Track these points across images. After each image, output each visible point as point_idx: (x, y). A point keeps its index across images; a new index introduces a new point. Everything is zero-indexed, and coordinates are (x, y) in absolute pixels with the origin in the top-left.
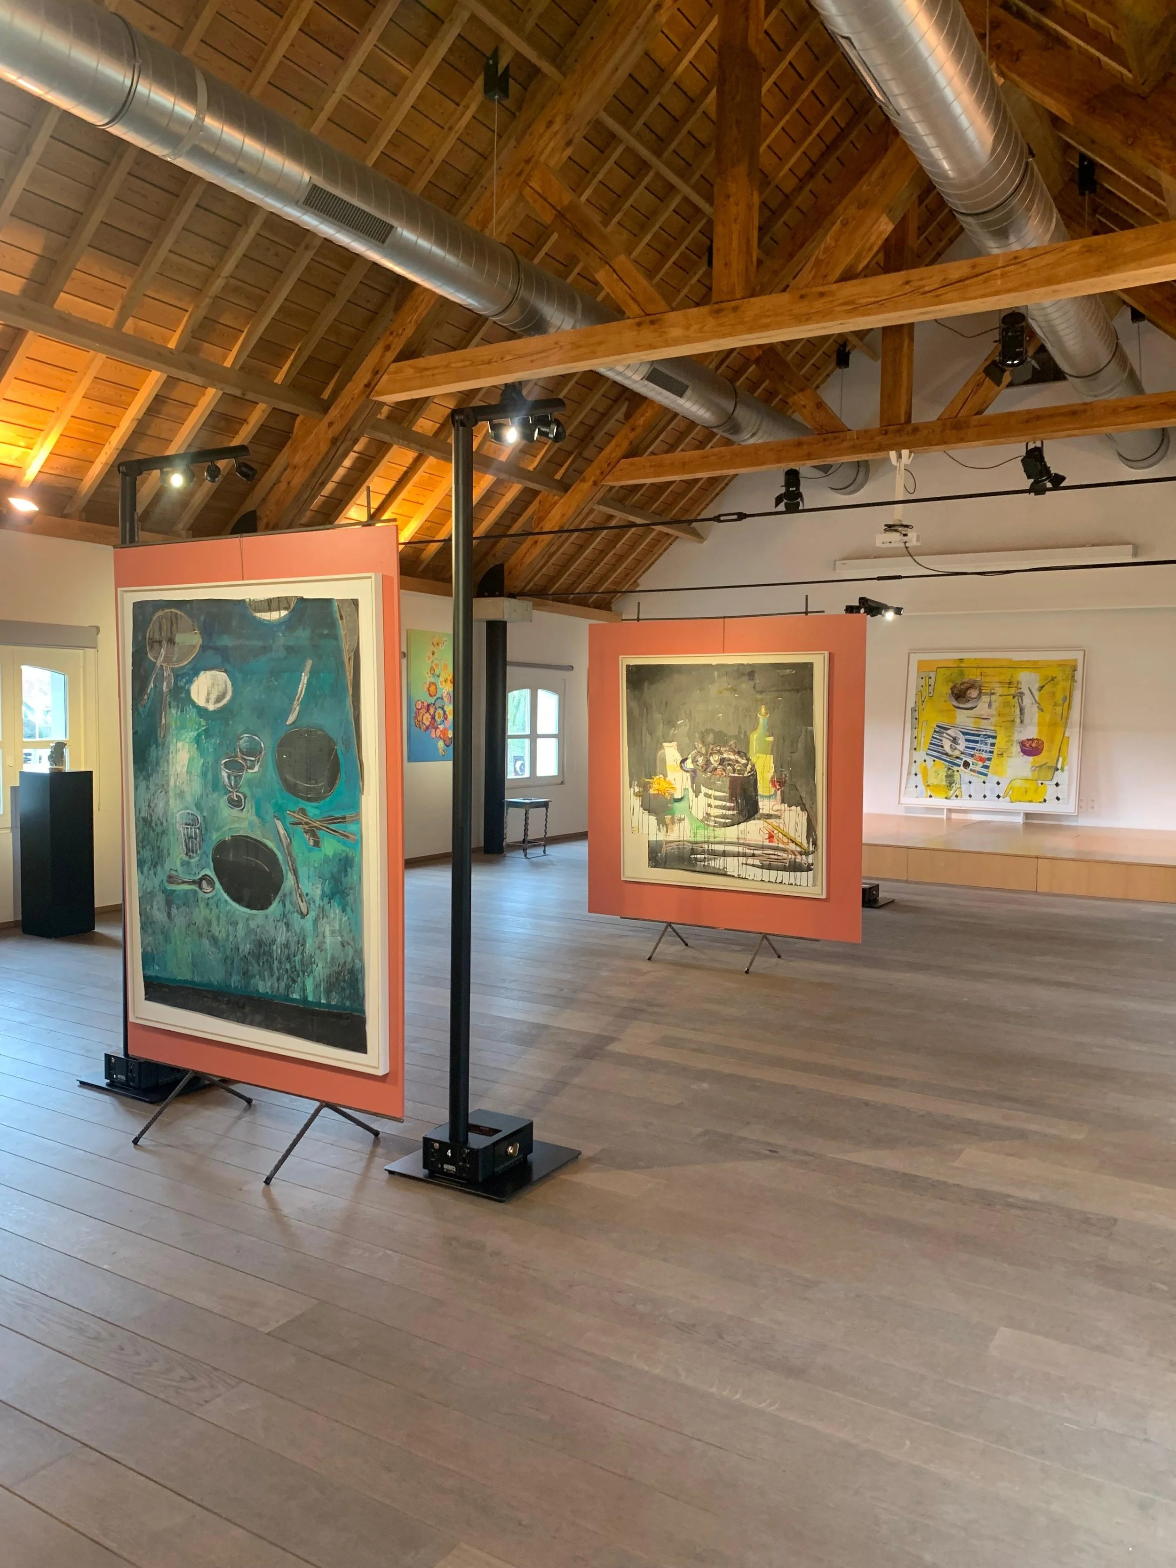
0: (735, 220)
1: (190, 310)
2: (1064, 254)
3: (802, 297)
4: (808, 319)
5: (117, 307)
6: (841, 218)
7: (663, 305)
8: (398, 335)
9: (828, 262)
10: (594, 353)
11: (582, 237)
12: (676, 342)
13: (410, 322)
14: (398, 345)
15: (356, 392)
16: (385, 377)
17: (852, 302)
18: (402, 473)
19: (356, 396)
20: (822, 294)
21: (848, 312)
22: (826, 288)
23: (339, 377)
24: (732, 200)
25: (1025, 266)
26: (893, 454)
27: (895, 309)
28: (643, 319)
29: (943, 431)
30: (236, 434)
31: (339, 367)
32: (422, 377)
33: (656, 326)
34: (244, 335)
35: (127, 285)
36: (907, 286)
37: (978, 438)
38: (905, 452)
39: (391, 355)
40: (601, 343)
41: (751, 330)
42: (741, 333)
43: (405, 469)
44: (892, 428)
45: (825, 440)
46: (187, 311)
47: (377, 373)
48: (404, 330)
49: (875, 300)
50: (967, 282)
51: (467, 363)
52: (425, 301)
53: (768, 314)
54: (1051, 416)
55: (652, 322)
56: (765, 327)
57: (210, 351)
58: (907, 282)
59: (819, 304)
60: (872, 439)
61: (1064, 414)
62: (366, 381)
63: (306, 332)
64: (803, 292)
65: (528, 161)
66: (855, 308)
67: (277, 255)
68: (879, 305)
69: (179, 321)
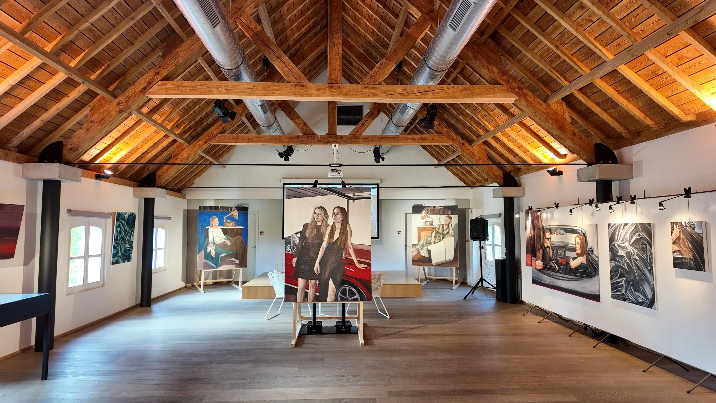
0: (337, 54)
1: (63, 34)
2: (457, 89)
3: (366, 87)
4: (368, 96)
5: (25, 23)
6: (380, 62)
7: (306, 80)
8: (164, 68)
9: (375, 77)
10: (274, 94)
11: (267, 46)
12: (313, 95)
13: (172, 64)
14: (164, 73)
15: (136, 90)
16: (156, 86)
17: (385, 93)
18: (126, 129)
19: (136, 93)
20: (374, 88)
21: (384, 96)
22: (375, 86)
23: (119, 82)
24: (336, 46)
25: (445, 91)
26: (333, 145)
27: (401, 97)
28: (298, 84)
29: (351, 139)
30: (59, 101)
31: (121, 77)
32: (178, 89)
33: (304, 88)
34: (84, 53)
35: (35, 13)
36: (405, 90)
37: (363, 142)
38: (337, 145)
39: (159, 77)
40: (277, 90)
41: (345, 96)
42: (341, 97)
43: (128, 128)
44: (333, 136)
45: (308, 137)
46: (61, 34)
47: (151, 83)
48: (168, 67)
49: (394, 93)
50: (426, 93)
51: (205, 87)
52: (181, 56)
53: (353, 91)
54: (387, 138)
55: (302, 86)
56: (352, 96)
57: (64, 57)
58: (405, 89)
59: (372, 91)
60: (326, 139)
61: (391, 138)
62: (142, 86)
63: (113, 58)
64: (367, 85)
65: (240, 9)
66: (386, 95)
67: (116, 18)
68: (395, 95)
69: (55, 38)
